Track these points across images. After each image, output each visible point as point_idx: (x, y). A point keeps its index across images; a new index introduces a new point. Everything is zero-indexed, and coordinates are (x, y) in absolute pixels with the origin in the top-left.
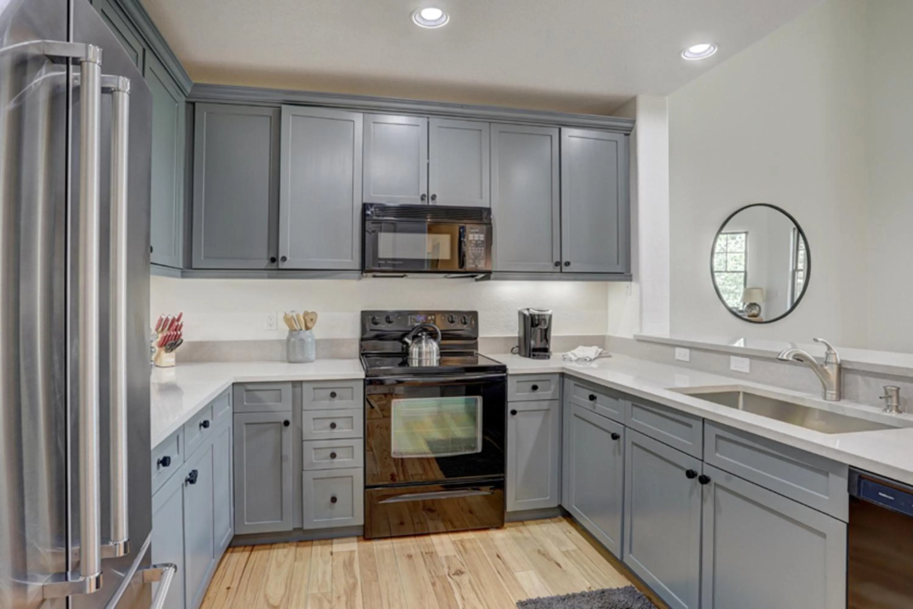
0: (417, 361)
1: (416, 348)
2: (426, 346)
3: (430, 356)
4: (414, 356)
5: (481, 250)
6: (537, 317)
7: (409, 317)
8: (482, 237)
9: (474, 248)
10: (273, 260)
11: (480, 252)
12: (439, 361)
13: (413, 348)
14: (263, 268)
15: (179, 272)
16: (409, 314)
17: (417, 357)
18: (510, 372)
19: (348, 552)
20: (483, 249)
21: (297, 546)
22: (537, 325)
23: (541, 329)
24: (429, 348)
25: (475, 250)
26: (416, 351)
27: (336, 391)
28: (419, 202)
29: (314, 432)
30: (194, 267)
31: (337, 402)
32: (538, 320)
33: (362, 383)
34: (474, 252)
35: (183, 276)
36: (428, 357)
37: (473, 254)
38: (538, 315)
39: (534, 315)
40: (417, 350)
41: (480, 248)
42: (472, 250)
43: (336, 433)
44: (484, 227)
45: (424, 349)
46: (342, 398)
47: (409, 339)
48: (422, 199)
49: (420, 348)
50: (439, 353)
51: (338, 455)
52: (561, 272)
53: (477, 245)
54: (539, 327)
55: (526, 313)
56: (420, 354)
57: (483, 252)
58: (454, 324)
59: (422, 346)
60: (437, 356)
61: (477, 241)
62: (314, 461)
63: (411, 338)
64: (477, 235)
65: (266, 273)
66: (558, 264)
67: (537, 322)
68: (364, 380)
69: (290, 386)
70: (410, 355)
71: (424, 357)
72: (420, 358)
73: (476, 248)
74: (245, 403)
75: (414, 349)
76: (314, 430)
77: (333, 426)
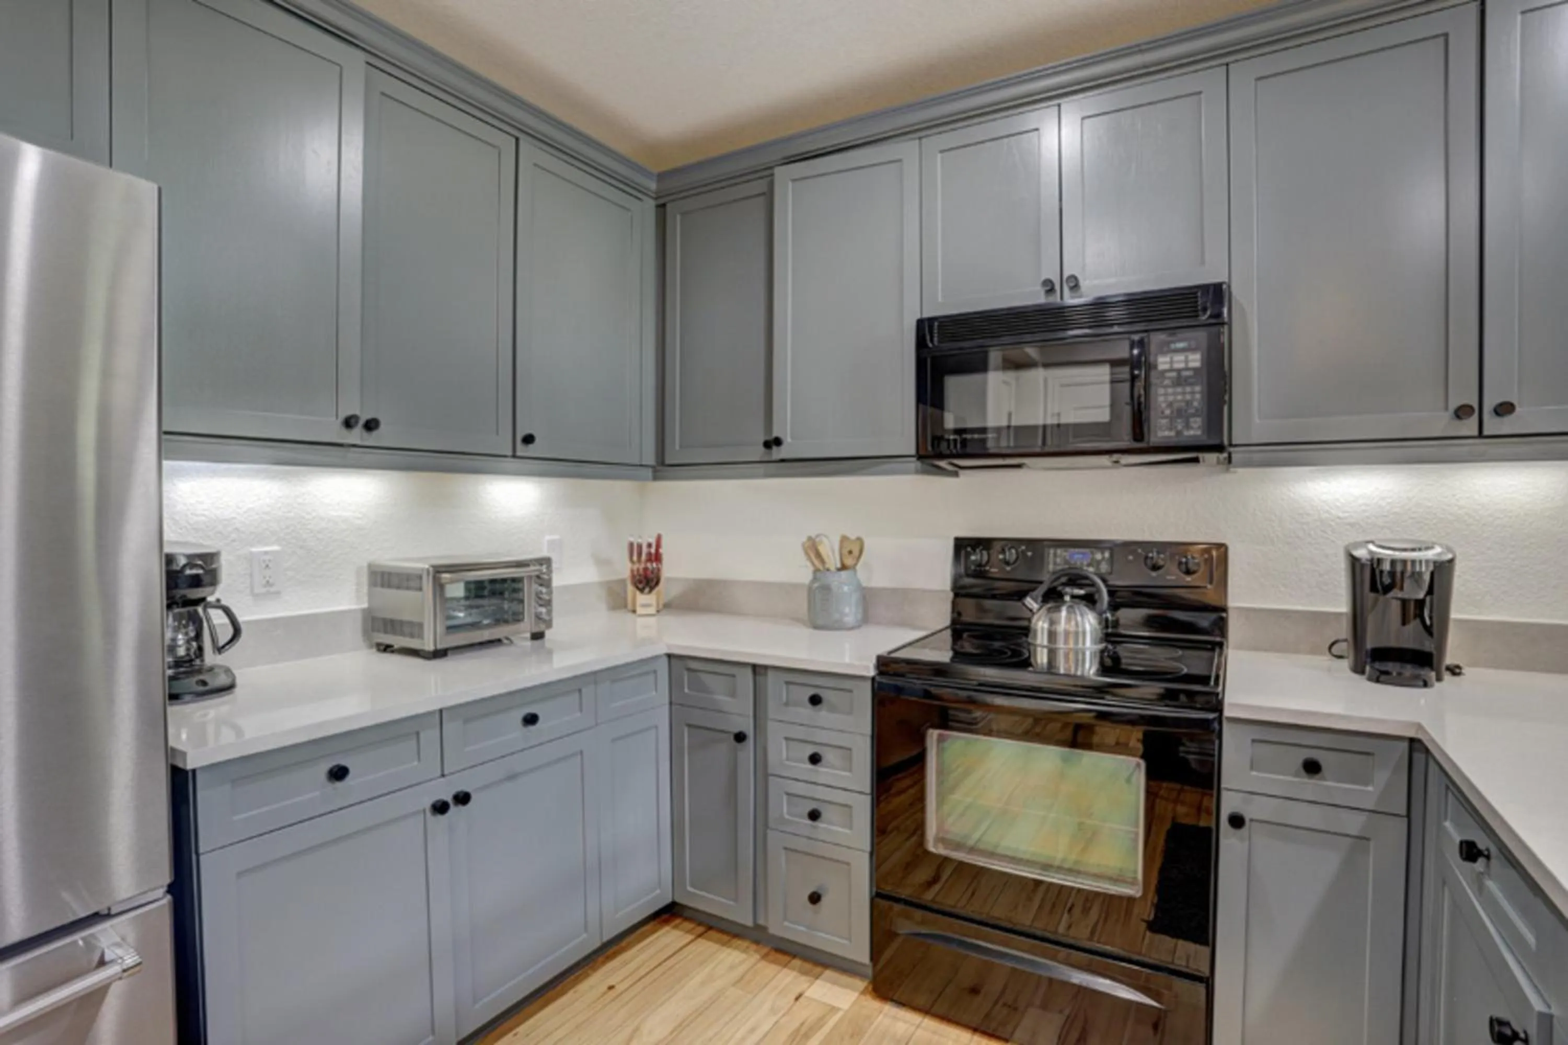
0: (1045, 651)
1: (1044, 622)
2: (1068, 620)
3: (1076, 642)
4: (1039, 641)
5: (1193, 393)
6: (1386, 567)
7: (1052, 551)
8: (1194, 361)
9: (1170, 390)
10: (768, 445)
11: (1188, 397)
12: (1098, 655)
13: (1038, 620)
14: (758, 459)
15: (649, 472)
16: (1050, 547)
17: (1045, 643)
18: (1228, 712)
19: (829, 1005)
20: (1198, 388)
21: (764, 957)
22: (1387, 589)
23: (1404, 602)
24: (1073, 623)
25: (1175, 394)
26: (1043, 628)
27: (823, 693)
28: (1041, 299)
29: (787, 763)
30: (668, 462)
31: (822, 715)
32: (1392, 574)
33: (868, 686)
34: (1171, 398)
35: (656, 478)
36: (1071, 645)
37: (1170, 405)
38: (1393, 562)
39: (1379, 561)
40: (1046, 626)
41: (1188, 389)
42: (1166, 395)
43: (822, 773)
44: (1201, 335)
45: (1061, 627)
46: (833, 709)
47: (1035, 600)
48: (1049, 287)
49: (1052, 623)
50: (1100, 635)
51: (824, 815)
52: (1481, 435)
53: (1180, 380)
54: (1395, 593)
55: (1361, 553)
56: (1052, 635)
57: (1198, 396)
58: (1161, 572)
59: (1060, 617)
60: (1094, 642)
61: (1179, 371)
62: (787, 817)
63: (1040, 599)
64: (1180, 358)
65: (761, 468)
66: (1462, 412)
67: (1387, 580)
68: (873, 679)
69: (749, 672)
70: (1031, 635)
71: (1061, 645)
72: (1053, 646)
73: (1179, 390)
74: (686, 690)
75: (1040, 624)
76: (788, 759)
77: (815, 759)
